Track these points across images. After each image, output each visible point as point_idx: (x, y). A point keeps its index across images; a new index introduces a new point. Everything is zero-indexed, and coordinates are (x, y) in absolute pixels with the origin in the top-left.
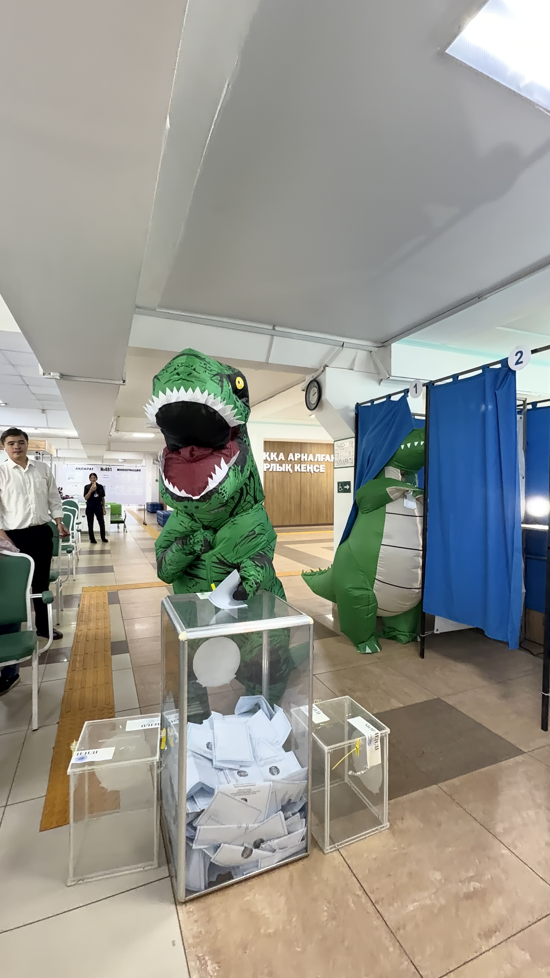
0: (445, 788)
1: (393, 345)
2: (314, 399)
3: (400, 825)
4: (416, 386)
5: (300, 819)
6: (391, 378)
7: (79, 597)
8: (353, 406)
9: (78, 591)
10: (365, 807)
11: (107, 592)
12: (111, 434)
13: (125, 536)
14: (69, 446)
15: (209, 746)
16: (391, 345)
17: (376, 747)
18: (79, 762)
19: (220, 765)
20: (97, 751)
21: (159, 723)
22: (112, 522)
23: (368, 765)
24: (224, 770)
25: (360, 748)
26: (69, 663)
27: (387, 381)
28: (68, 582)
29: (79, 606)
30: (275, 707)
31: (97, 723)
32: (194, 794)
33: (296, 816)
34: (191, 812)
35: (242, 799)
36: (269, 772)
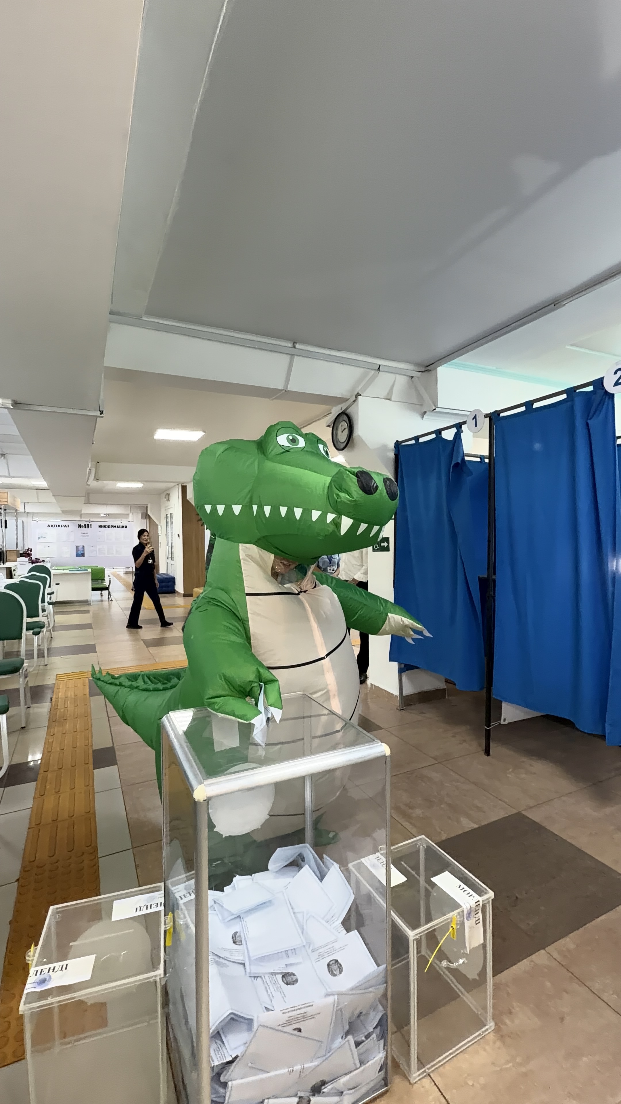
0: (555, 955)
1: (439, 369)
2: (343, 437)
3: (510, 1024)
4: (475, 417)
5: (376, 1040)
6: (437, 410)
7: (52, 688)
8: (392, 445)
9: (50, 680)
11: (87, 680)
12: (89, 483)
13: (110, 606)
14: (38, 499)
15: (238, 939)
16: (436, 369)
17: (476, 921)
18: (39, 989)
19: (256, 970)
20: (67, 965)
21: (161, 903)
22: (93, 589)
23: (467, 951)
24: (263, 977)
25: (457, 926)
26: (36, 784)
27: (433, 414)
28: (37, 668)
29: (51, 700)
30: (327, 862)
31: (69, 908)
32: (222, 1029)
33: (371, 1038)
34: (216, 1063)
35: (294, 1029)
36: (327, 971)
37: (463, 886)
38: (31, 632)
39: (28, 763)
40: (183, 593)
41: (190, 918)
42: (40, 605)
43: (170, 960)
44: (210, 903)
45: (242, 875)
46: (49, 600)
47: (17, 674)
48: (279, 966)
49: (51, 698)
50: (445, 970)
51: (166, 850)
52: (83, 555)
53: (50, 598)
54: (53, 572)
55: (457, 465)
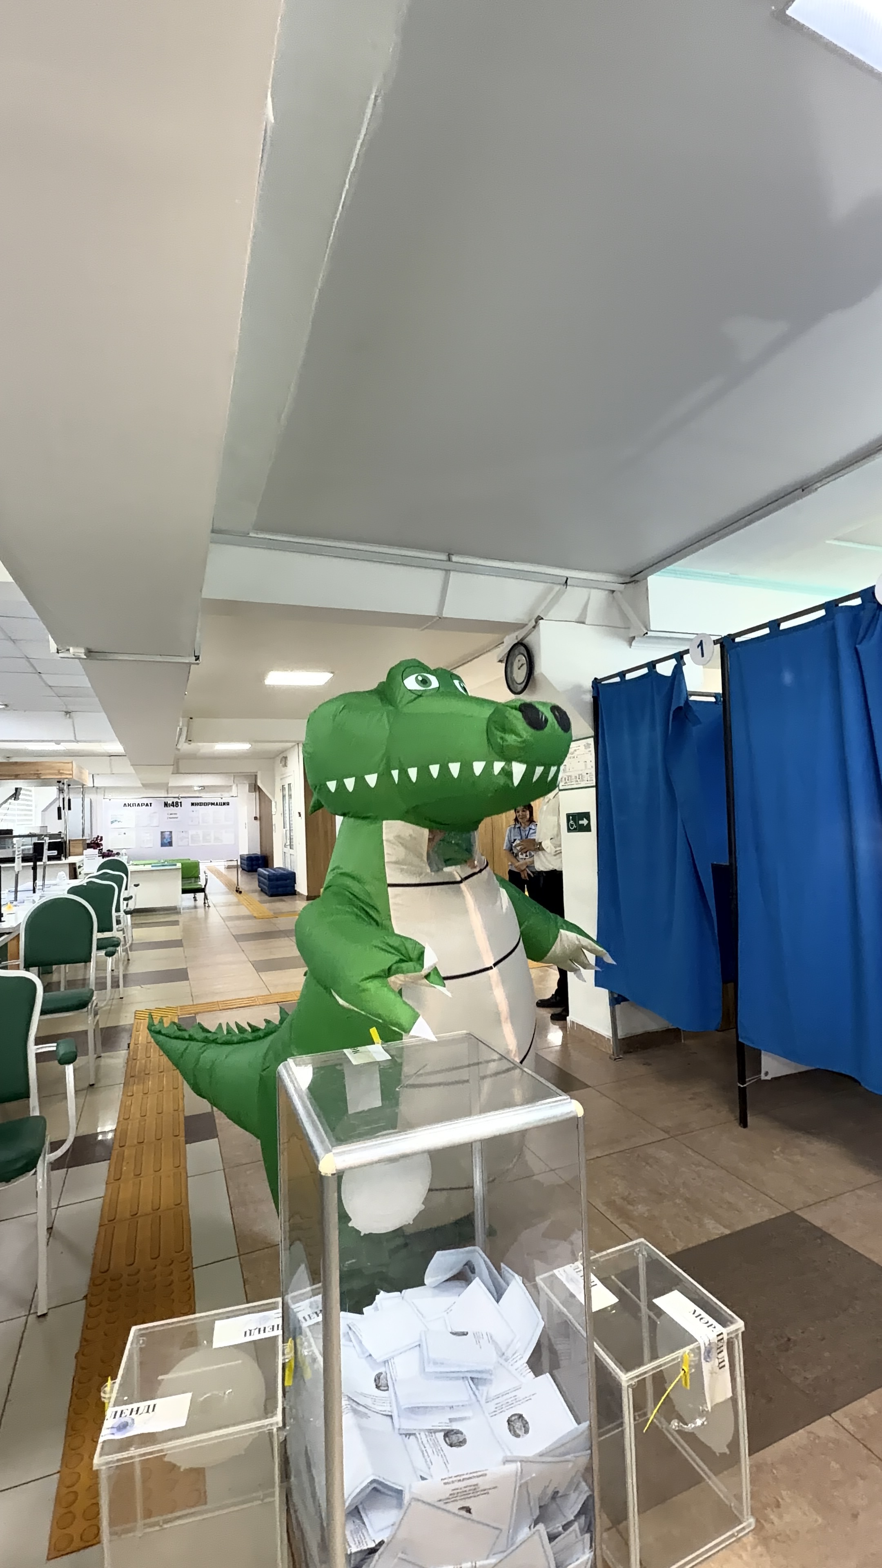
0: (846, 1423)
1: (650, 579)
2: (520, 675)
4: (701, 644)
5: (579, 1534)
6: (650, 634)
7: (129, 1030)
8: (588, 685)
9: (127, 1019)
10: (697, 1480)
12: (179, 746)
13: (206, 913)
14: (111, 769)
15: (382, 1382)
16: (646, 579)
17: (719, 1363)
18: (119, 1436)
19: (408, 1424)
20: (155, 1405)
21: (278, 1326)
22: (185, 891)
23: (707, 1407)
24: (418, 1435)
25: (690, 1370)
26: (109, 1163)
27: (643, 639)
28: (110, 1003)
29: (129, 1047)
30: (505, 1272)
31: (156, 1329)
32: (361, 1503)
33: (571, 1529)
34: (354, 1549)
35: (462, 1508)
36: (508, 1431)
37: (699, 1311)
38: (102, 953)
39: (97, 1134)
40: (306, 894)
41: (317, 1347)
42: (114, 914)
43: (291, 1409)
44: (343, 1329)
45: (388, 1292)
46: (125, 908)
47: (85, 1009)
48: (441, 1421)
49: (129, 1044)
50: (675, 1434)
51: (284, 1257)
52: (170, 844)
53: (127, 905)
54: (130, 868)
55: (679, 709)
